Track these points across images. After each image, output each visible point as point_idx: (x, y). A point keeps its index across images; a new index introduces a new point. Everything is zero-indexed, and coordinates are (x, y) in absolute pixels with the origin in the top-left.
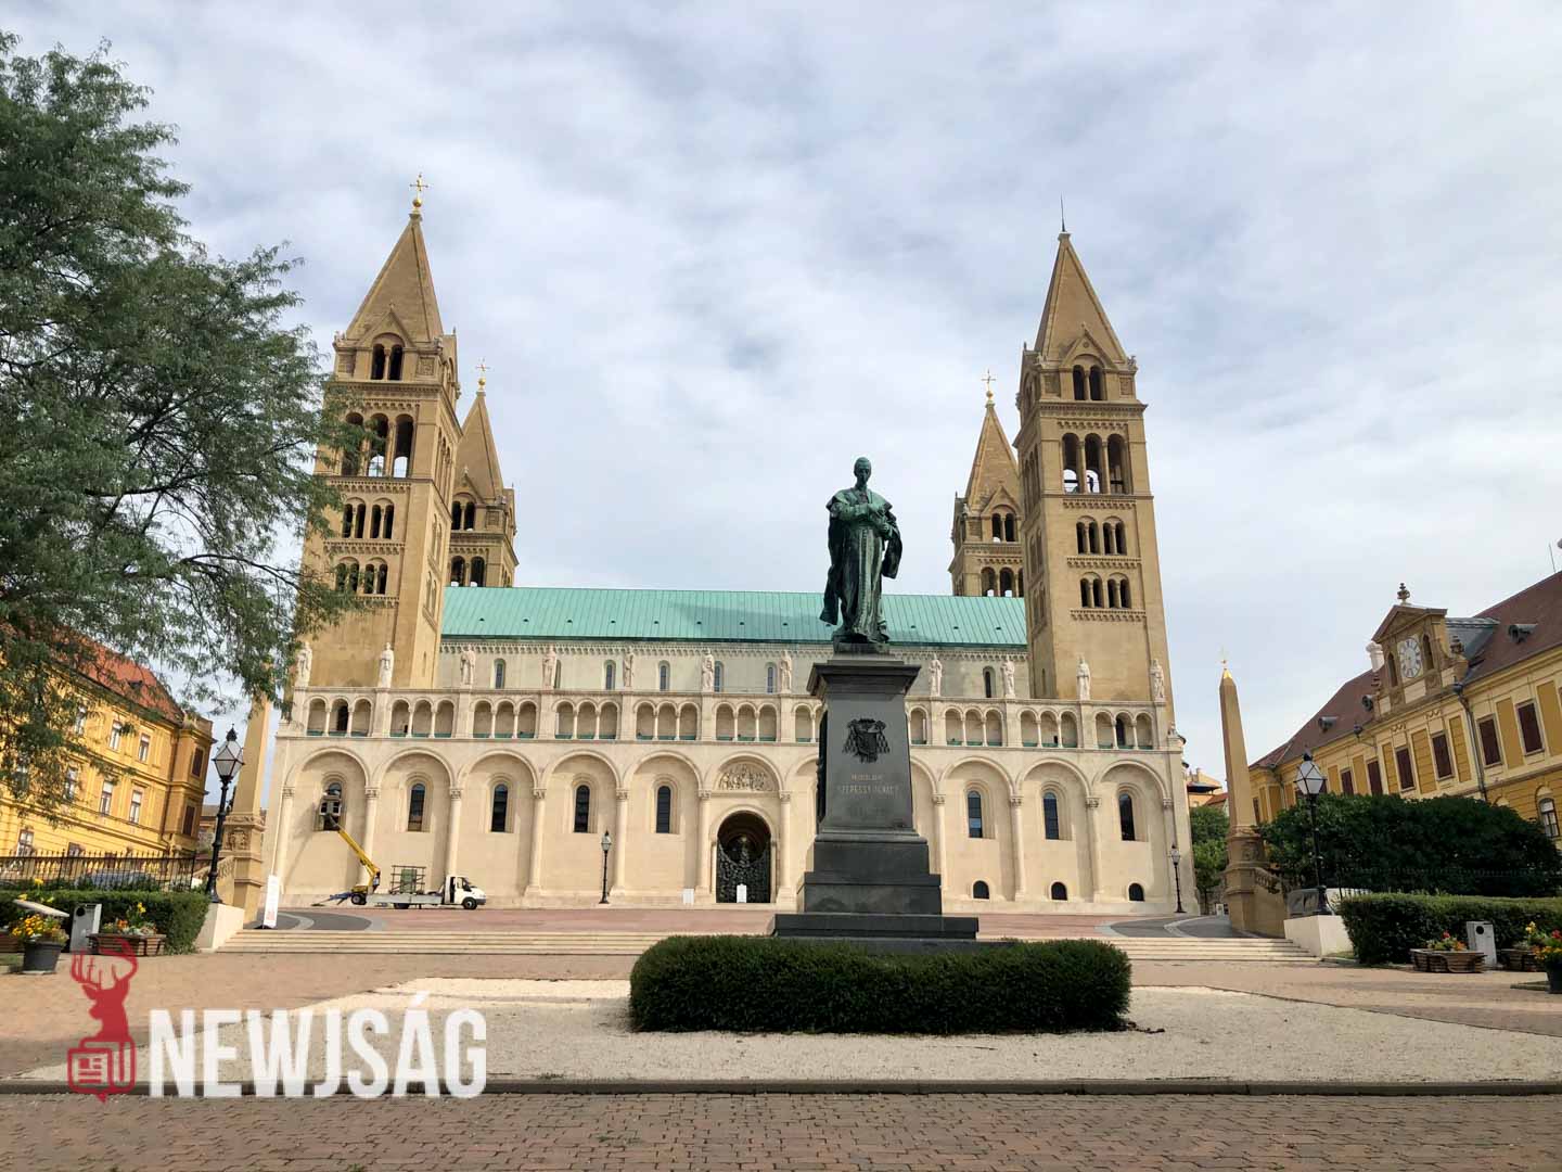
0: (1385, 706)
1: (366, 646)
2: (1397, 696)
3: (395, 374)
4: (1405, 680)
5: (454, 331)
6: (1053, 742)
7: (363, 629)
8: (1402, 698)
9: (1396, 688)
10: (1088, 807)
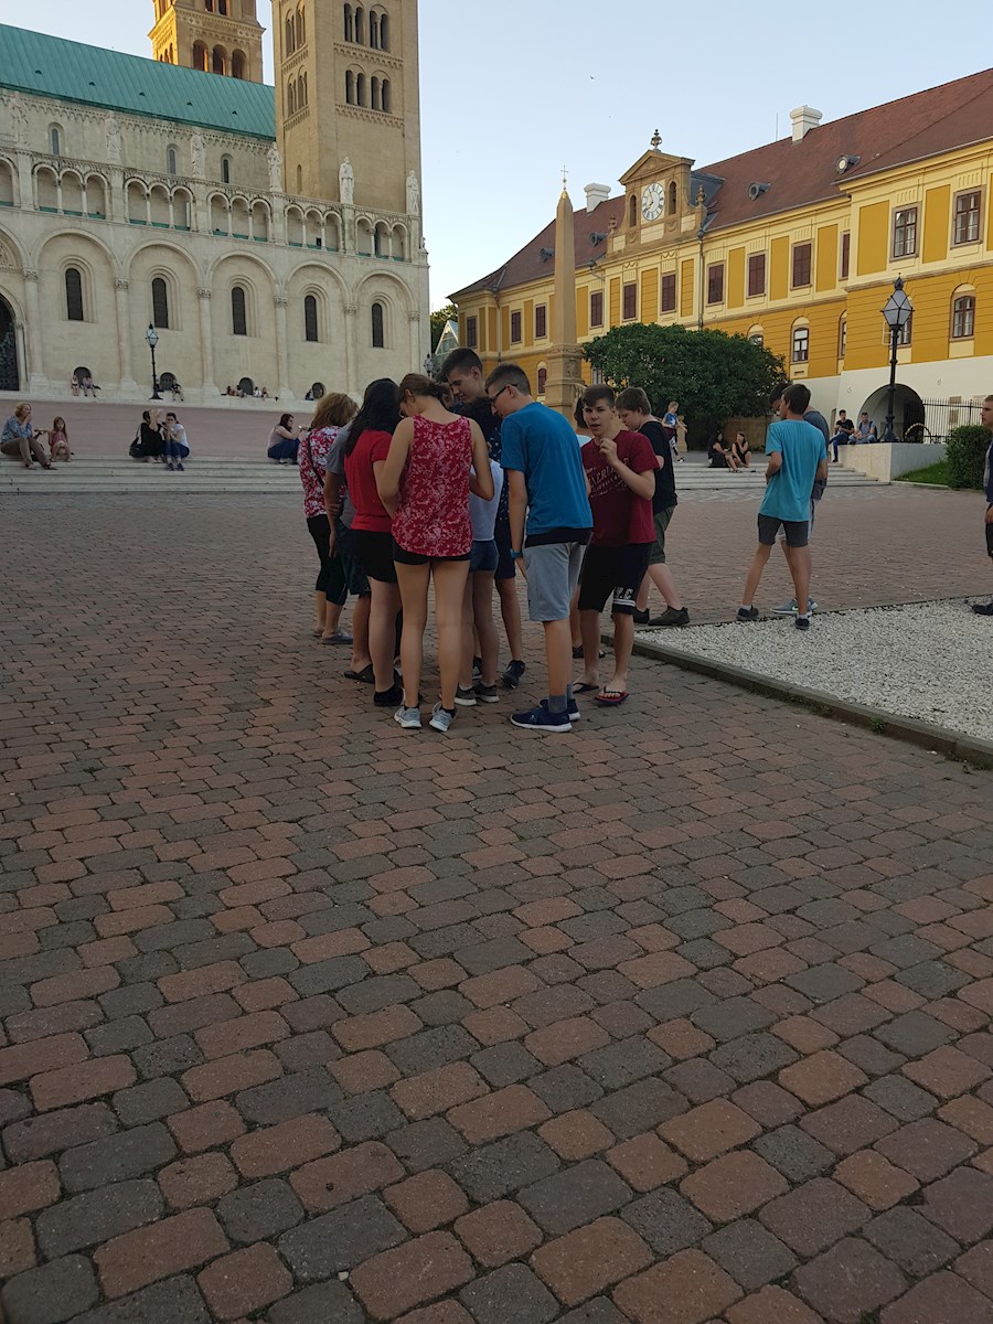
0: (618, 243)
2: (633, 236)
4: (643, 221)
6: (315, 244)
8: (639, 239)
9: (634, 228)
10: (346, 312)
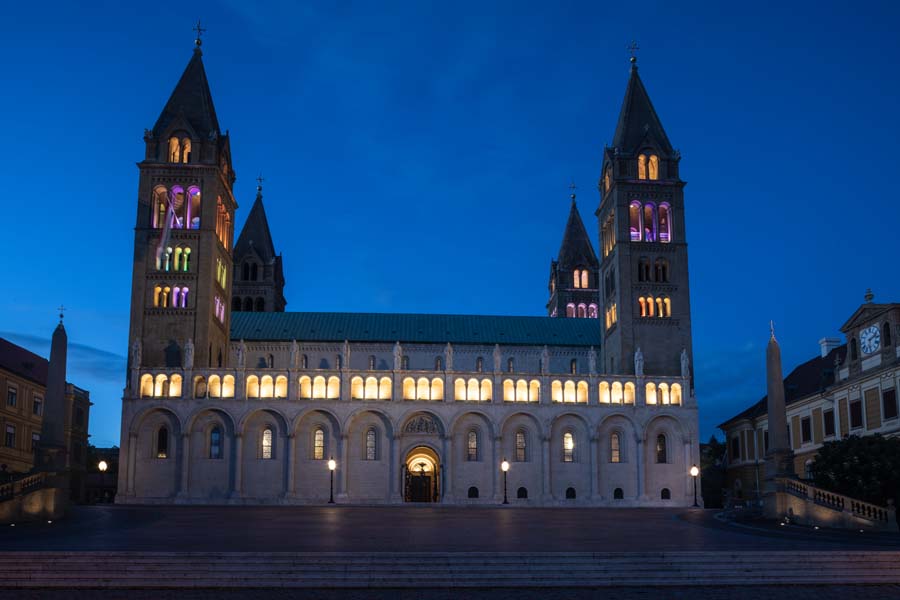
10: (639, 442)
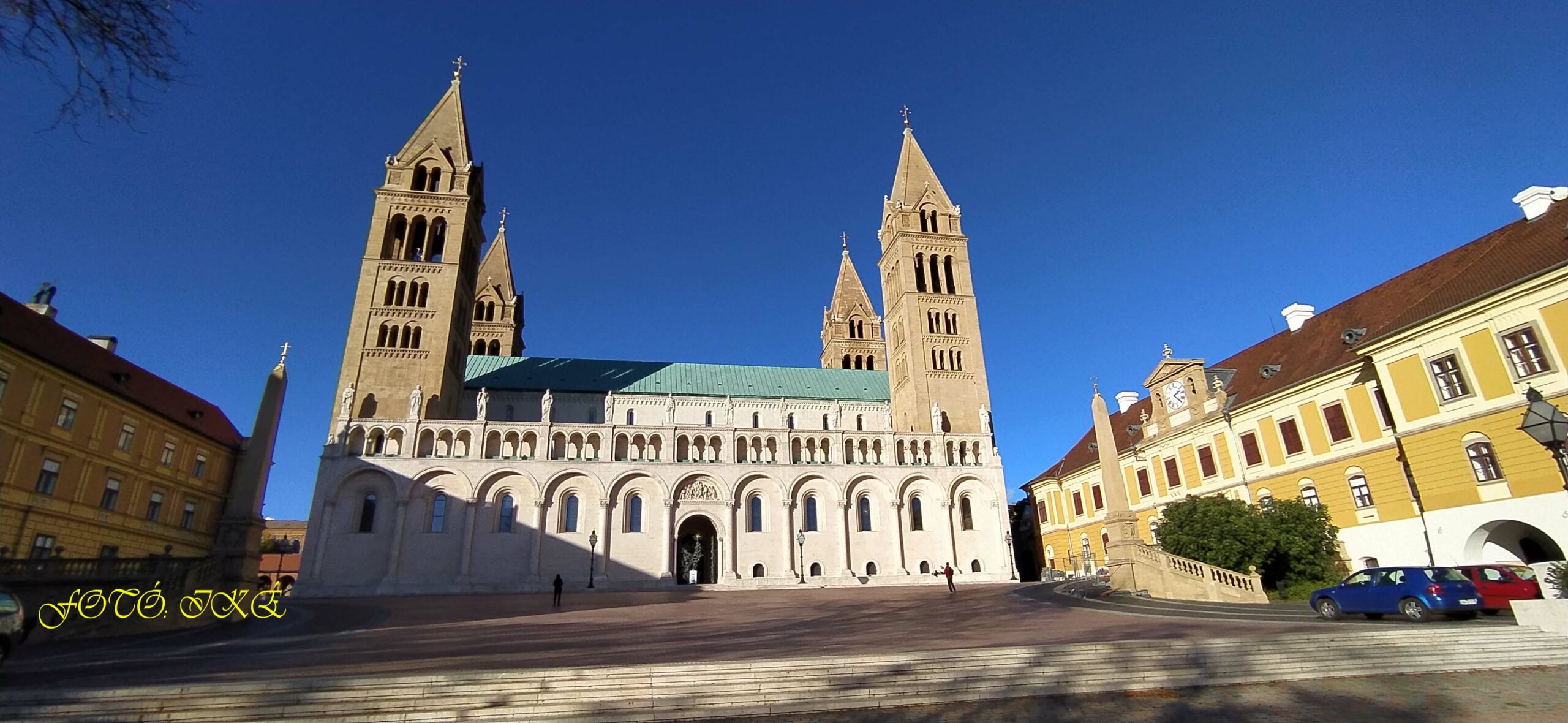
0: (1151, 430)
1: (402, 388)
2: (1164, 422)
3: (433, 188)
5: (482, 164)
6: (917, 462)
7: (399, 376)
8: (1170, 423)
